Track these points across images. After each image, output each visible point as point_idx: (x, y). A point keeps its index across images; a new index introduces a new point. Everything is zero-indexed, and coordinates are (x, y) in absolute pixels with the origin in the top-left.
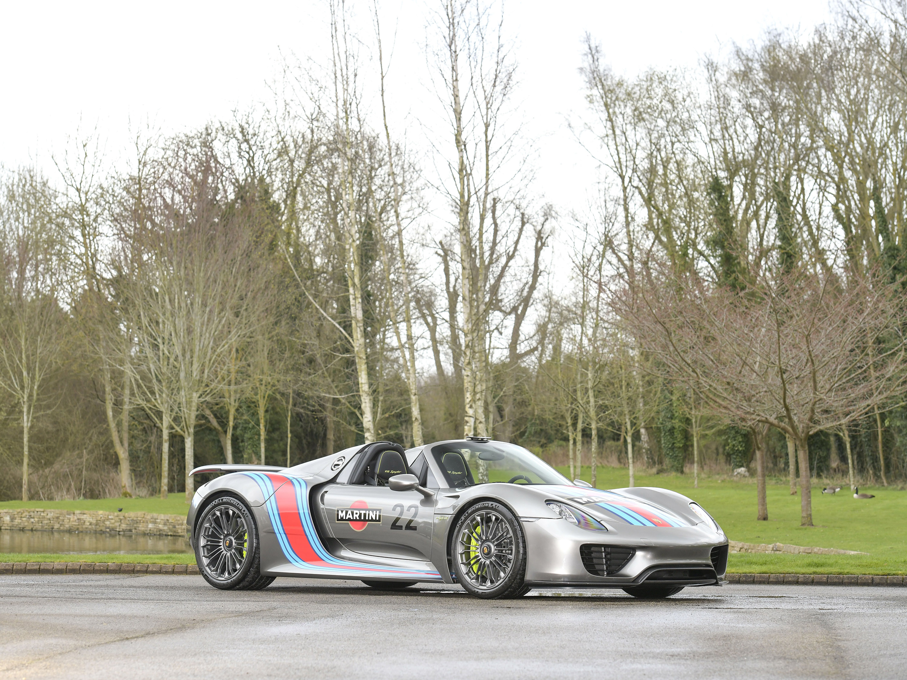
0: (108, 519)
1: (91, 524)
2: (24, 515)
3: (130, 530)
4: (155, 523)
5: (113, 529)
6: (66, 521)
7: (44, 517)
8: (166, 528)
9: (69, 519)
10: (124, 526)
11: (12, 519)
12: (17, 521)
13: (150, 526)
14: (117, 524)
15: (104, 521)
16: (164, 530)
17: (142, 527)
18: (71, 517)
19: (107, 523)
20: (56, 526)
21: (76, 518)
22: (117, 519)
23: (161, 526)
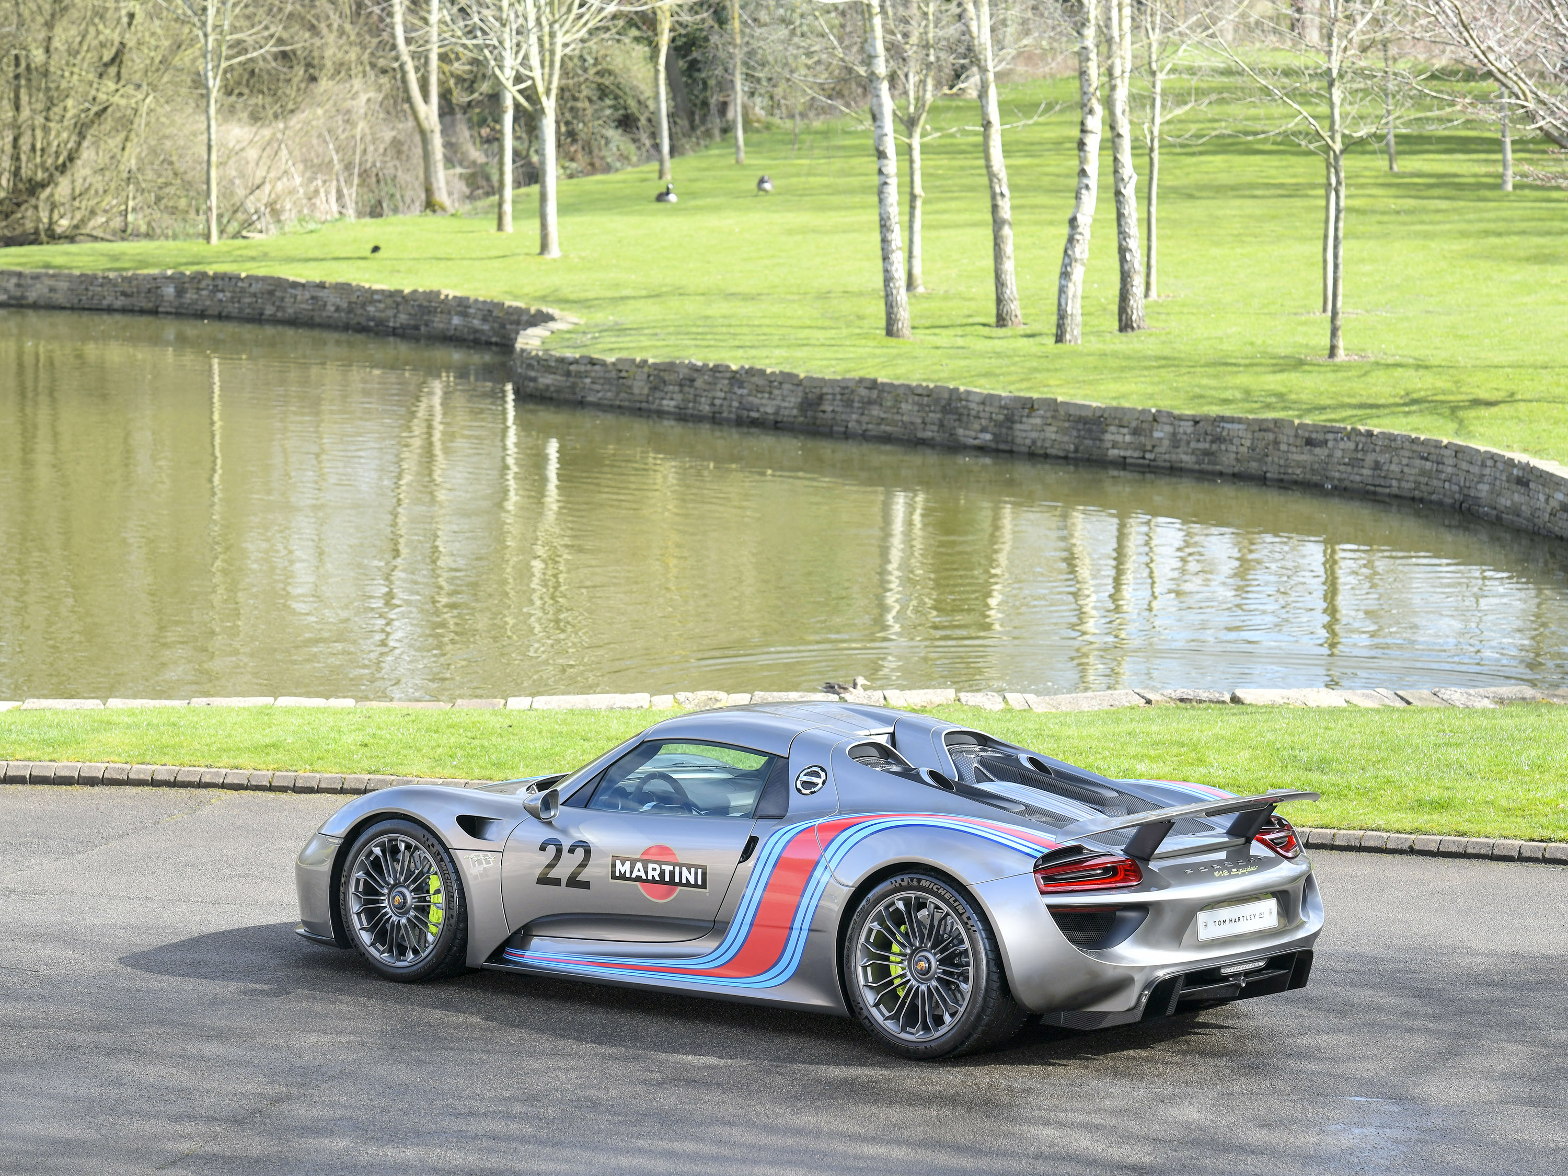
0: (372, 302)
1: (338, 309)
2: (203, 284)
3: (417, 328)
4: (464, 315)
5: (381, 323)
6: (288, 300)
7: (243, 290)
8: (486, 327)
9: (295, 297)
10: (403, 318)
11: (180, 292)
12: (190, 296)
13: (456, 320)
14: (390, 313)
15: (363, 305)
16: (482, 331)
17: (438, 323)
18: (298, 292)
19: (371, 309)
20: (269, 311)
21: (307, 295)
22: (389, 301)
23: (476, 323)
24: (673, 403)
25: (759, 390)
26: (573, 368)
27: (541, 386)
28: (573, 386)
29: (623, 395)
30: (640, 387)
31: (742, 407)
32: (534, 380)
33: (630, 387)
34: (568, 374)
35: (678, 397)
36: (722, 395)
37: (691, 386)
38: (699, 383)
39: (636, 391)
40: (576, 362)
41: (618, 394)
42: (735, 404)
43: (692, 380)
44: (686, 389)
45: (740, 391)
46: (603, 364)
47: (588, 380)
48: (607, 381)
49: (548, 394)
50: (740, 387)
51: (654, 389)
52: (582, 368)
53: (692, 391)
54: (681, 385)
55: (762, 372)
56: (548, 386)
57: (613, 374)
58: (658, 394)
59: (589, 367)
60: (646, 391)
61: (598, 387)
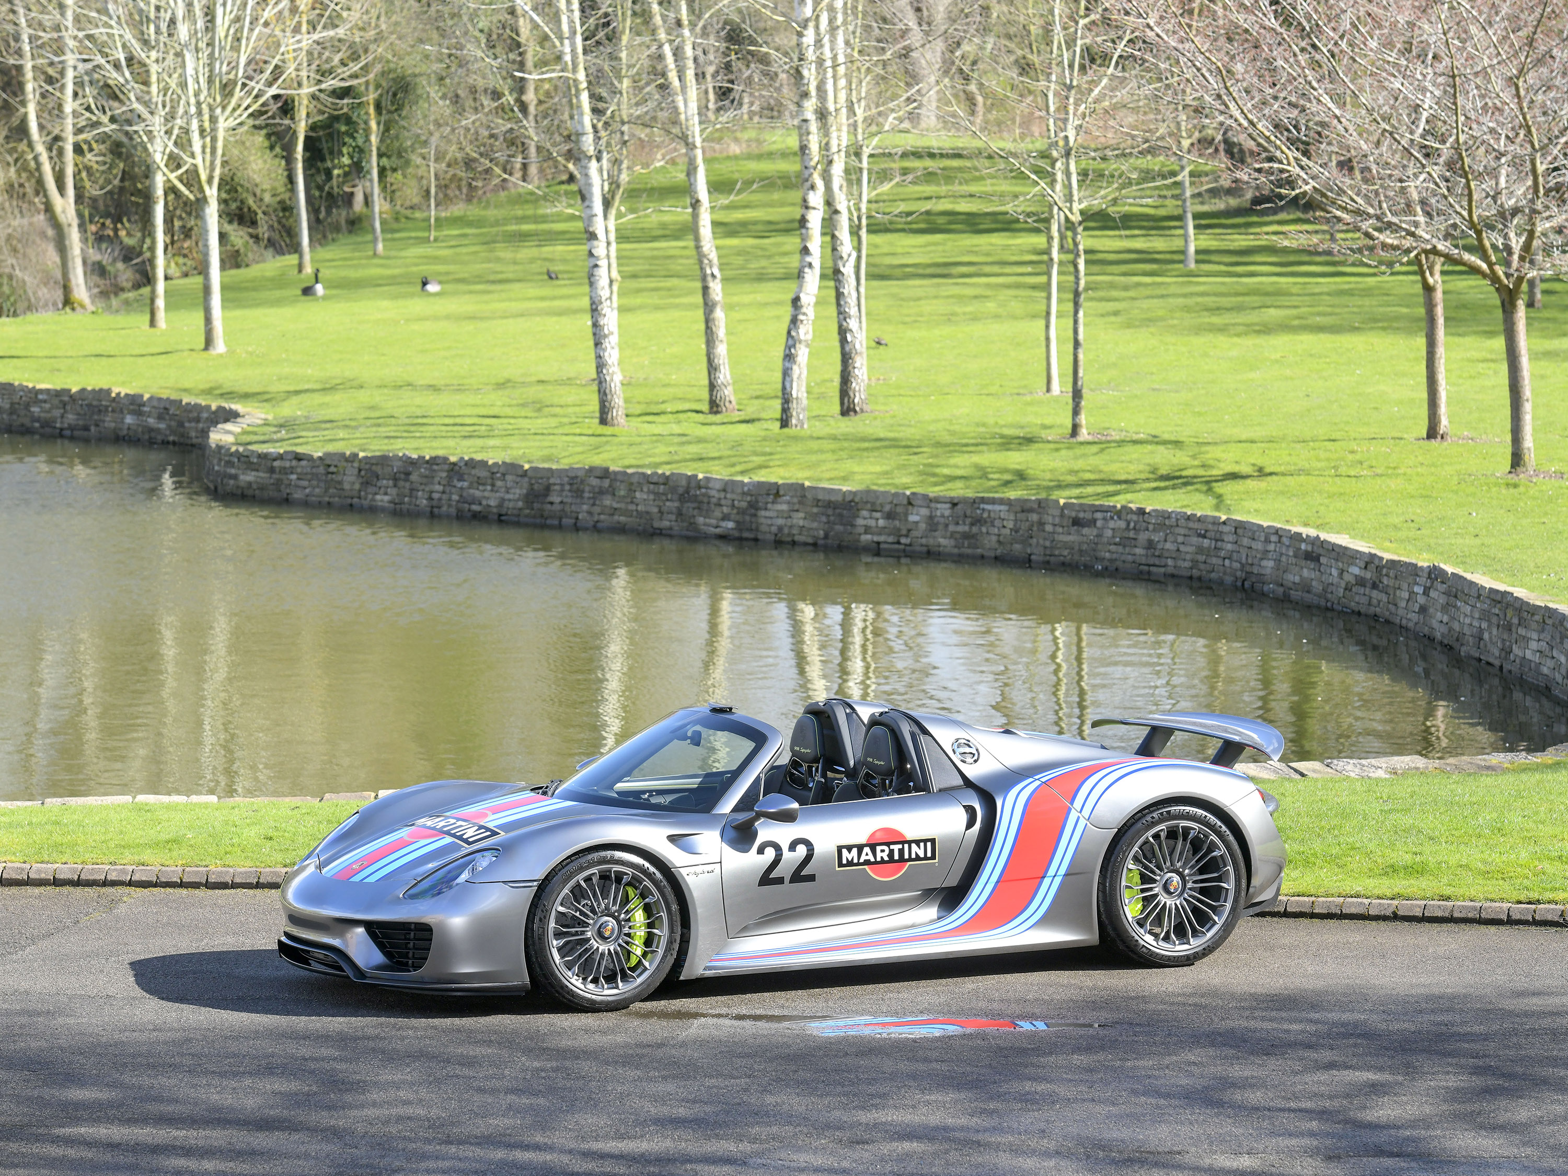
3: (86, 428)
4: (139, 413)
5: (47, 424)
8: (162, 426)
10: (71, 418)
13: (129, 419)
14: (57, 413)
16: (158, 430)
17: (110, 422)
19: (36, 410)
22: (57, 401)
23: (152, 422)
24: (386, 498)
25: (479, 482)
26: (276, 464)
27: (242, 484)
28: (278, 483)
29: (332, 491)
30: (350, 481)
31: (463, 500)
32: (235, 477)
33: (340, 483)
34: (272, 470)
35: (393, 491)
36: (441, 488)
37: (406, 480)
38: (414, 477)
39: (347, 486)
40: (280, 457)
41: (326, 490)
42: (455, 497)
43: (408, 474)
44: (401, 483)
45: (459, 484)
46: (310, 458)
47: (294, 477)
48: (315, 476)
49: (250, 492)
50: (461, 479)
51: (366, 484)
52: (287, 464)
53: (407, 485)
54: (395, 480)
55: (483, 464)
56: (250, 484)
57: (322, 469)
58: (371, 489)
59: (294, 463)
60: (357, 486)
61: (305, 483)
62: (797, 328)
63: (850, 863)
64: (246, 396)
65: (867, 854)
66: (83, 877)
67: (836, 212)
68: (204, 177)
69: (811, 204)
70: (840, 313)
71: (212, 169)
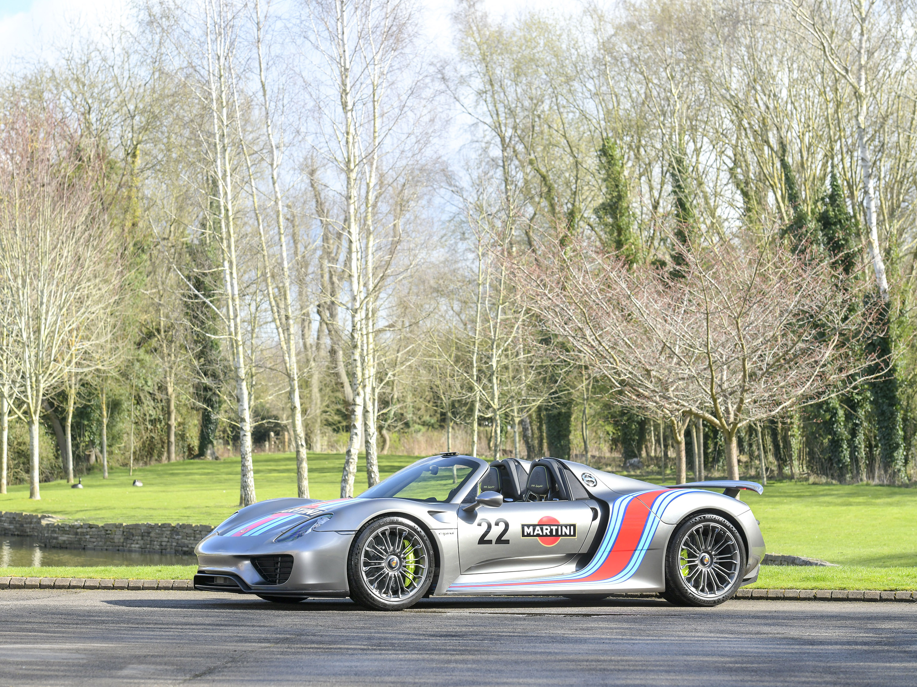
24: (137, 546)
25: (187, 535)
26: (79, 530)
27: (60, 542)
28: (80, 540)
29: (108, 543)
30: (118, 538)
31: (178, 545)
32: (56, 538)
33: (113, 539)
34: (76, 534)
35: (141, 542)
36: (167, 540)
37: (148, 536)
38: (152, 535)
39: (116, 540)
40: (81, 527)
41: (105, 543)
42: (174, 544)
43: (149, 533)
44: (145, 538)
45: (177, 537)
46: (97, 527)
47: (88, 537)
48: (99, 536)
49: (65, 546)
50: (178, 534)
51: (127, 539)
52: (85, 530)
53: (149, 539)
54: (142, 536)
55: (190, 526)
56: (64, 541)
57: (103, 532)
58: (129, 542)
59: (88, 529)
60: (122, 540)
61: (94, 540)
62: (349, 466)
63: (529, 535)
64: (55, 512)
65: (538, 531)
66: (56, 584)
67: (367, 411)
68: (32, 410)
69: (357, 403)
70: (368, 463)
71: (36, 407)
